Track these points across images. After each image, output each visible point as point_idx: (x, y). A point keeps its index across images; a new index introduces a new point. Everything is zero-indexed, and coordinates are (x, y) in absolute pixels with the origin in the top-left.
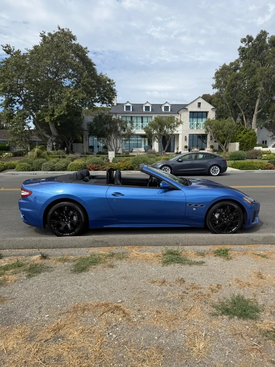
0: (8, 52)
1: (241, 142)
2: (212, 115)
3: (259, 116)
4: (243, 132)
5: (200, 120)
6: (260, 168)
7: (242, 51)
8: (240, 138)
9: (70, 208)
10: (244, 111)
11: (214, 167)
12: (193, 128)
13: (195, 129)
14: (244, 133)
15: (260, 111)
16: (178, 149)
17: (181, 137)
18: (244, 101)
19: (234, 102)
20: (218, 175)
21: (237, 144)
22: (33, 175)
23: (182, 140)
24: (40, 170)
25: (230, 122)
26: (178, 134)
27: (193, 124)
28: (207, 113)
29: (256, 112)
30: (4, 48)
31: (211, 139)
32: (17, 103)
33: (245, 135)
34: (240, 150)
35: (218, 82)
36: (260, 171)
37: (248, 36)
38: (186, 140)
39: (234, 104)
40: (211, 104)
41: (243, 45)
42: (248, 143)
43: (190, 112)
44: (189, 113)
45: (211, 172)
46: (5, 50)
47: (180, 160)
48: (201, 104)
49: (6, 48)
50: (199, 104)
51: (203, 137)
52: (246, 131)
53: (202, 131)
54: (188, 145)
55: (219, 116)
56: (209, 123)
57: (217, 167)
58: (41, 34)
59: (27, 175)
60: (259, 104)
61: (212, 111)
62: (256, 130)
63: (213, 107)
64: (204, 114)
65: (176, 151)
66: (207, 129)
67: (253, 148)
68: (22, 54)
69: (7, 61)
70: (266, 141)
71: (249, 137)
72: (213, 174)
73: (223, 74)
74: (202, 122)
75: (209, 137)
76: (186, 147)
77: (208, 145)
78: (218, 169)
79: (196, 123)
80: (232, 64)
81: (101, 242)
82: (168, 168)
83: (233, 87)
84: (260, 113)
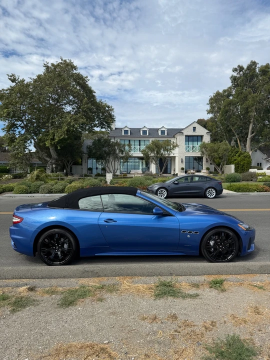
0: (13, 81)
1: (236, 164)
2: (207, 139)
3: (253, 139)
4: (238, 154)
5: (195, 143)
6: (255, 190)
7: (234, 79)
8: (235, 160)
9: (61, 236)
10: (238, 134)
11: (210, 189)
12: (188, 151)
13: (191, 152)
14: (239, 156)
15: (253, 134)
16: (174, 170)
17: (177, 160)
18: (238, 126)
19: (228, 126)
20: (215, 198)
21: (233, 166)
22: (31, 198)
23: (179, 162)
24: (38, 193)
25: (224, 145)
26: (175, 157)
27: (188, 147)
28: (202, 136)
29: (250, 136)
30: (10, 77)
31: (207, 162)
32: (19, 127)
33: (240, 158)
34: (236, 172)
35: (212, 107)
36: (256, 193)
37: (239, 66)
38: (182, 162)
39: (228, 129)
40: (206, 128)
41: (235, 74)
42: (243, 165)
43: (186, 136)
44: (185, 137)
45: (208, 195)
46: (10, 79)
47: (176, 182)
48: (196, 129)
49: (11, 77)
50: (194, 129)
51: (199, 159)
52: (241, 154)
53: (198, 154)
54: (184, 167)
55: (214, 139)
56: (204, 146)
57: (213, 190)
58: (44, 64)
59: (24, 198)
60: (253, 128)
61: (207, 135)
62: (250, 153)
63: (208, 131)
64: (200, 138)
65: (172, 173)
66: (203, 152)
67: (249, 170)
68: (25, 83)
69: (12, 89)
70: (261, 164)
71: (244, 160)
72: (209, 196)
73: (217, 101)
74: (197, 145)
75: (204, 159)
76: (182, 169)
77: (204, 167)
78: (214, 191)
79: (191, 146)
80: (224, 91)
81: (92, 272)
82: (164, 190)
83: (227, 112)
84: (253, 136)
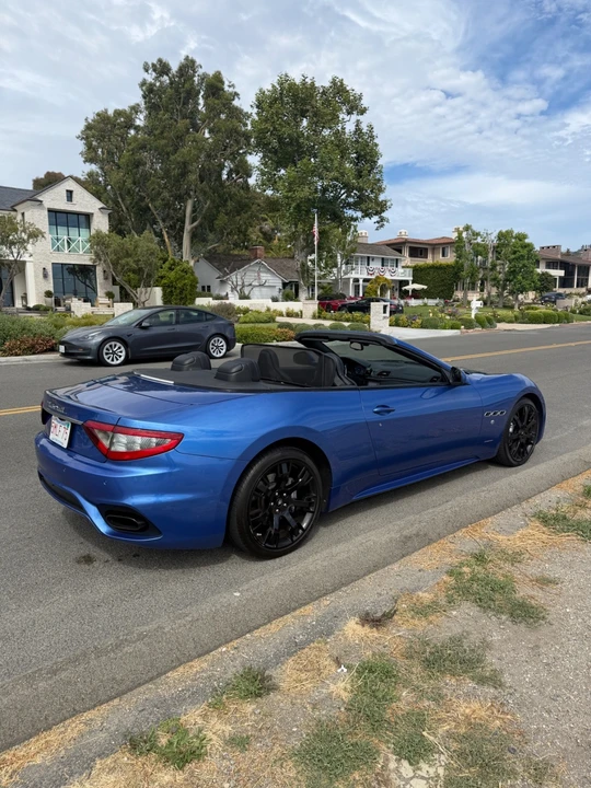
1: (164, 288)
2: (101, 223)
3: (194, 236)
4: (167, 265)
5: (74, 232)
7: (149, 91)
8: (162, 277)
10: (164, 221)
12: (58, 249)
13: (66, 251)
14: (171, 269)
15: (195, 224)
16: (25, 298)
17: (30, 270)
18: (163, 200)
19: (142, 199)
21: (158, 291)
23: (36, 276)
25: (145, 242)
26: (24, 263)
27: (58, 240)
28: (88, 217)
29: (188, 227)
31: (106, 278)
33: (173, 273)
34: (165, 303)
37: (160, 61)
38: (45, 276)
39: (143, 204)
40: (99, 199)
41: (150, 77)
42: (182, 290)
43: (50, 211)
44: (46, 213)
47: (144, 324)
48: (74, 195)
50: (70, 193)
51: (84, 272)
52: (174, 264)
53: (86, 260)
54: (52, 290)
55: (117, 226)
56: (98, 241)
57: (220, 339)
60: (194, 211)
61: (100, 214)
62: (192, 263)
63: (102, 205)
64: (82, 219)
65: (19, 304)
66: (97, 255)
70: (209, 287)
71: (182, 278)
74: (81, 236)
75: (99, 271)
76: (48, 294)
77: (101, 292)
78: (223, 343)
79: (66, 237)
82: (119, 345)
83: (137, 166)
84: (196, 228)
